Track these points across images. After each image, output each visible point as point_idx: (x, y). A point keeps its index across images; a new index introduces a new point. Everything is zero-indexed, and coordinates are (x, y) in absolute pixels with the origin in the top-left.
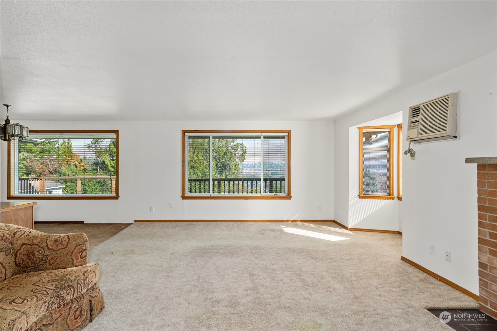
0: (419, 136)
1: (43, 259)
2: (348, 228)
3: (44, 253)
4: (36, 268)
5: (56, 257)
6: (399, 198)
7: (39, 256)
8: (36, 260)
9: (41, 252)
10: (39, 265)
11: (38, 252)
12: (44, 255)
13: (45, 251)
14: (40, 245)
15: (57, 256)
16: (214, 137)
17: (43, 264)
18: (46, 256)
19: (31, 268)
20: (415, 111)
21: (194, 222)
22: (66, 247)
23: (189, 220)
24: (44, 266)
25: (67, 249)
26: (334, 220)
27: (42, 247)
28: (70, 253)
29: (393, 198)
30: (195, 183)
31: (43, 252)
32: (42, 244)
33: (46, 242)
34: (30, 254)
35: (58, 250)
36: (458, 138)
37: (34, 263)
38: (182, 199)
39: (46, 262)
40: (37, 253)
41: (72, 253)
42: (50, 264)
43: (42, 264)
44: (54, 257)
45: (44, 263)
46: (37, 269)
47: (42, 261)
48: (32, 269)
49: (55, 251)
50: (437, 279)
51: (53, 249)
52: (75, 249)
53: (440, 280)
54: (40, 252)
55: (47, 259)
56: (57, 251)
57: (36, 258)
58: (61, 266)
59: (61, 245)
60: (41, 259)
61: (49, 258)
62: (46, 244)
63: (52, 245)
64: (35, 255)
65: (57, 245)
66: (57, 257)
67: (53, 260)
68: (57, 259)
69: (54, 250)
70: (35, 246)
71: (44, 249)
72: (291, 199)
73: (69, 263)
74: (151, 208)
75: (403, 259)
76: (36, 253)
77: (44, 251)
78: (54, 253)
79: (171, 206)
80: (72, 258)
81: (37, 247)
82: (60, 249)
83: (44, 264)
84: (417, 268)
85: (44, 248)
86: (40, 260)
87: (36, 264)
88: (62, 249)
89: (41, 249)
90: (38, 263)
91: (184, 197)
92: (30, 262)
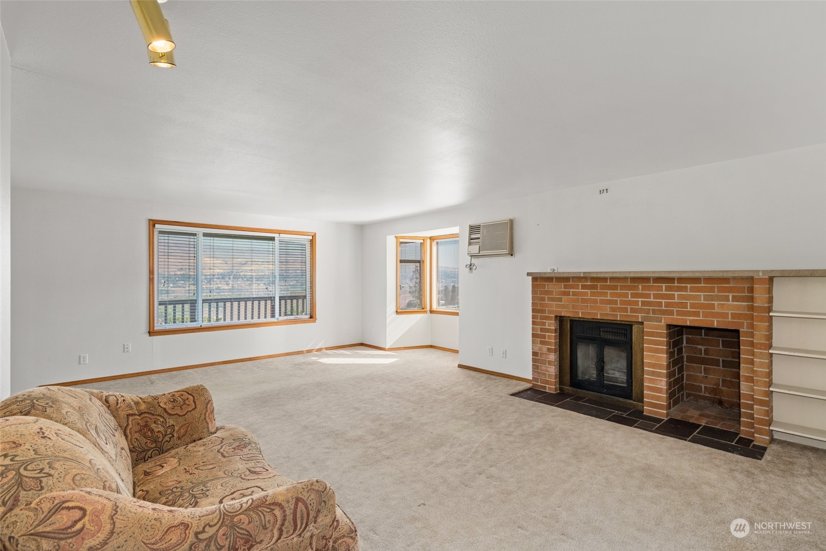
0: (481, 252)
1: (167, 432)
2: (385, 349)
3: (166, 422)
4: (159, 448)
5: (185, 424)
6: (433, 311)
7: (160, 430)
8: (157, 436)
9: (161, 421)
10: (164, 443)
11: (155, 423)
12: (167, 425)
13: (167, 419)
14: (152, 412)
15: (188, 423)
16: (205, 235)
17: (168, 439)
18: (170, 426)
19: (152, 450)
20: (474, 229)
21: (172, 371)
22: (196, 408)
23: (163, 370)
24: (171, 442)
25: (198, 410)
26: (362, 343)
27: (157, 414)
28: (203, 416)
29: (426, 312)
30: (175, 307)
31: (163, 422)
32: (155, 411)
33: (159, 406)
34: (144, 430)
35: (186, 413)
36: (513, 256)
37: (155, 441)
38: (150, 336)
39: (173, 436)
40: (155, 425)
41: (205, 415)
42: (179, 438)
43: (167, 441)
44: (182, 426)
45: (170, 438)
46: (161, 451)
47: (166, 435)
48: (153, 452)
49: (182, 416)
50: (495, 375)
51: (177, 414)
52: (206, 408)
53: (497, 376)
54: (159, 423)
55: (174, 430)
56: (184, 415)
57: (156, 433)
58: (195, 436)
59: (185, 406)
60: (164, 433)
61: (176, 428)
62: (162, 409)
63: (173, 409)
64: (153, 430)
65: (181, 408)
66: (187, 425)
67: (182, 431)
68: (188, 428)
69: (179, 416)
70: (146, 415)
71: (163, 417)
72: (315, 322)
73: (205, 430)
74: (82, 359)
75: (460, 366)
76: (153, 426)
77: (165, 420)
78: (180, 419)
79: (126, 350)
80: (206, 422)
81: (150, 416)
82: (188, 411)
83: (170, 440)
84: (475, 371)
85: (163, 415)
86: (163, 435)
87: (159, 442)
88: (191, 411)
89: (159, 418)
90: (160, 440)
91: (152, 333)
92: (149, 441)
